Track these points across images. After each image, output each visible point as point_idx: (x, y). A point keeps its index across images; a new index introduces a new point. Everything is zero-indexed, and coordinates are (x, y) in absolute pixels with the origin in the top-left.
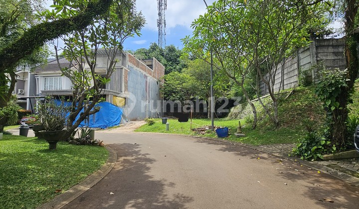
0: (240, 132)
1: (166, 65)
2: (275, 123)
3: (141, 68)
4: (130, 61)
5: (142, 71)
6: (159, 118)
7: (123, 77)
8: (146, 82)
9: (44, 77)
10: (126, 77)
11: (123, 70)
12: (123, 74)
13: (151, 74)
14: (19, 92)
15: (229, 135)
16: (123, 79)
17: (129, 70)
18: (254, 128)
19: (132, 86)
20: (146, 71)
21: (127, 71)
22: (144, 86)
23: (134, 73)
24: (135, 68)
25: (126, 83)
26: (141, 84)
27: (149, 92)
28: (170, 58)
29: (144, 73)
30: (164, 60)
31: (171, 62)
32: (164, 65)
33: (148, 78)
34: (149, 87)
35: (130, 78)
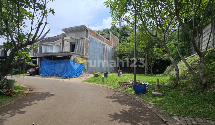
0: (158, 90)
1: (120, 38)
2: (201, 84)
3: (100, 39)
4: (90, 34)
5: (100, 41)
6: (113, 72)
7: (85, 44)
8: (104, 48)
9: (45, 46)
10: (87, 44)
11: (85, 40)
12: (85, 42)
13: (108, 44)
14: (34, 55)
15: (147, 92)
16: (85, 45)
17: (89, 40)
18: (175, 87)
19: (92, 50)
20: (104, 41)
21: (88, 40)
22: (102, 51)
23: (94, 42)
24: (95, 38)
25: (87, 48)
26: (99, 49)
27: (106, 56)
28: (123, 34)
29: (102, 42)
30: (119, 35)
31: (124, 36)
32: (119, 38)
33: (106, 46)
34: (106, 52)
35: (90, 45)
